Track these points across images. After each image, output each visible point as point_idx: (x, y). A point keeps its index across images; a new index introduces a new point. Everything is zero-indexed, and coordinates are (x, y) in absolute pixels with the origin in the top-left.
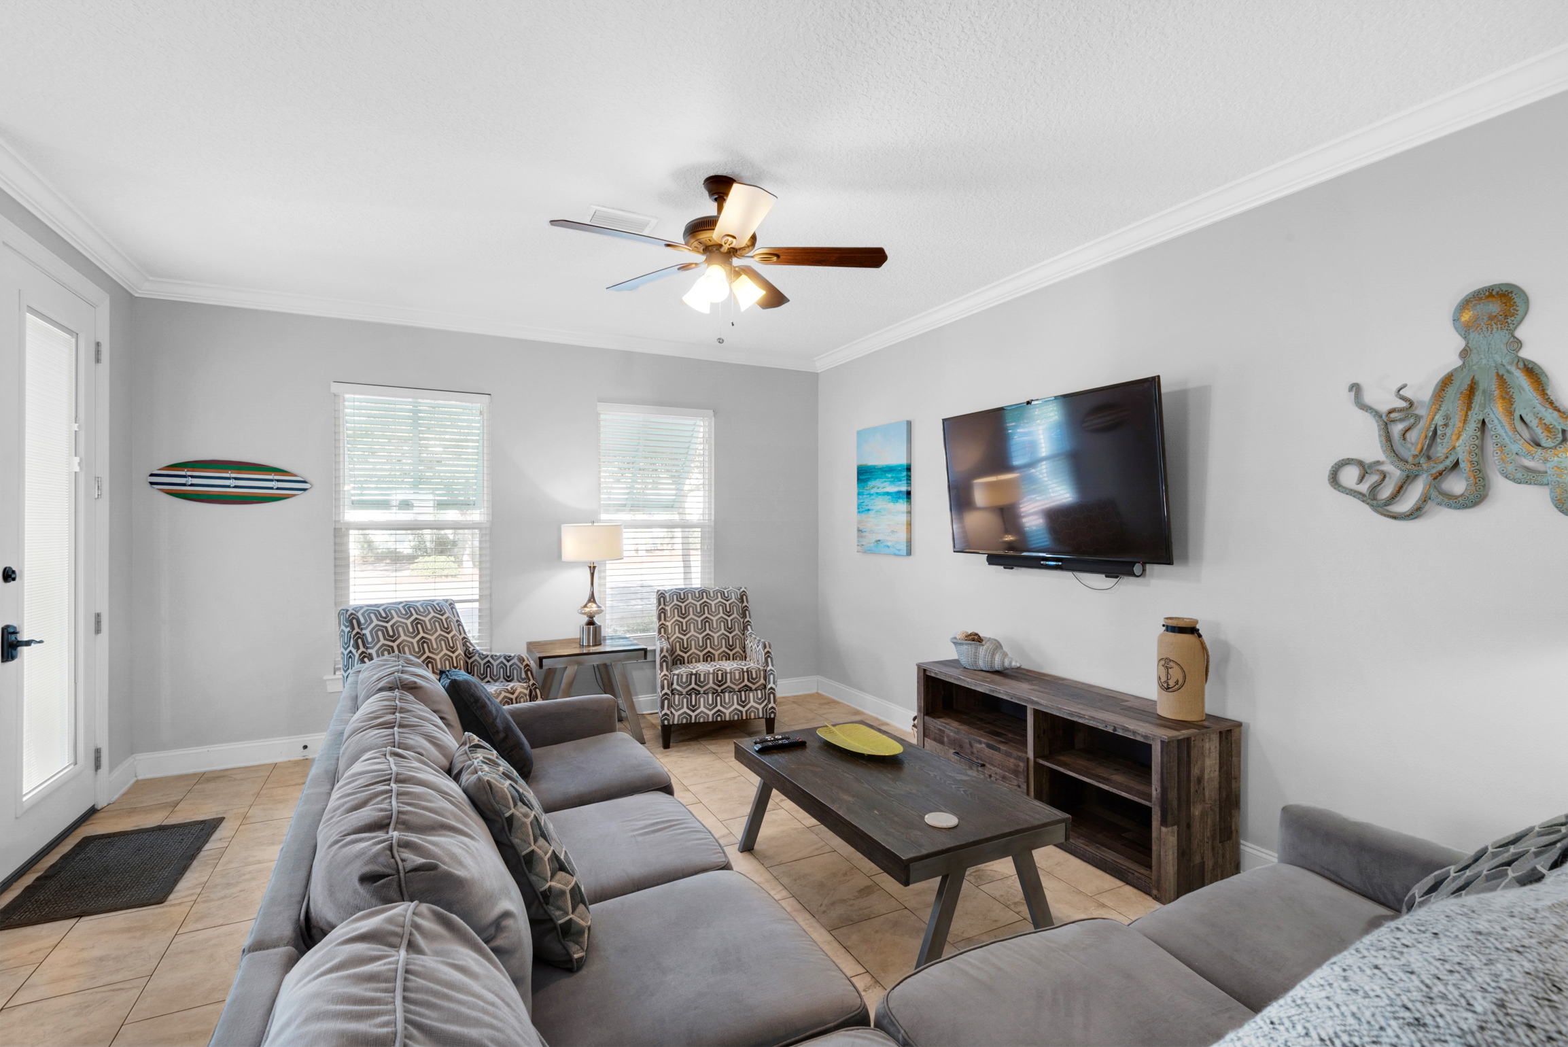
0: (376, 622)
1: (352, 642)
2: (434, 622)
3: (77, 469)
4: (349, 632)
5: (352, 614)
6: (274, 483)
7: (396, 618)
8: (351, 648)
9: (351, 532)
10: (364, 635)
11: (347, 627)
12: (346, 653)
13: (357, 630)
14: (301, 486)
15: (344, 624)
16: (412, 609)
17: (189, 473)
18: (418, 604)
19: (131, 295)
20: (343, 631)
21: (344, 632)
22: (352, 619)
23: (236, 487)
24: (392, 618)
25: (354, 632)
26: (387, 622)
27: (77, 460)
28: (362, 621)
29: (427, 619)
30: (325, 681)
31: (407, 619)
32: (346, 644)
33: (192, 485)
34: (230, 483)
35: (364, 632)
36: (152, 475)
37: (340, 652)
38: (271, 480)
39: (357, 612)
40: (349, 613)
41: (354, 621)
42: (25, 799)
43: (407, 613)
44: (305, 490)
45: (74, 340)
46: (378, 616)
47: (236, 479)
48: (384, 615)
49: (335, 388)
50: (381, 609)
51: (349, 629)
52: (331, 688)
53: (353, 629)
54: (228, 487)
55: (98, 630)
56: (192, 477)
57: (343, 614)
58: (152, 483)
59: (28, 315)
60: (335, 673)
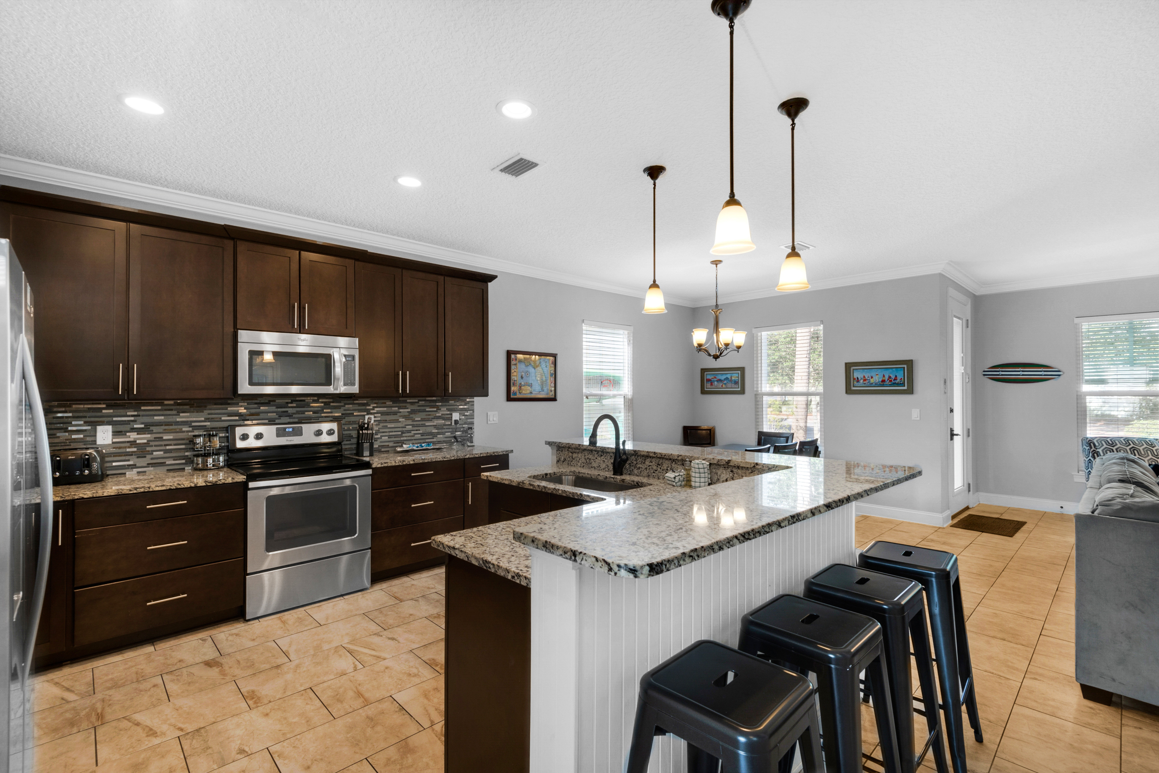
0: (1105, 446)
1: (1091, 454)
2: (1147, 451)
3: (963, 372)
4: (1088, 449)
5: (1090, 440)
6: (1042, 372)
7: (1119, 445)
8: (1090, 458)
9: (1087, 397)
10: (1098, 452)
11: (1087, 446)
12: (1087, 460)
13: (1093, 449)
14: (1058, 374)
15: (1085, 445)
16: (1130, 442)
17: (1001, 370)
18: (1135, 440)
19: (975, 295)
20: (1084, 448)
21: (1086, 449)
22: (1090, 443)
23: (1023, 375)
24: (1116, 445)
25: (1092, 450)
26: (1113, 447)
27: (963, 367)
28: (1097, 444)
29: (1141, 448)
30: (1073, 475)
31: (1127, 446)
32: (1087, 455)
33: (1002, 375)
34: (1020, 373)
35: (1098, 450)
36: (984, 371)
37: (1083, 459)
38: (1041, 371)
39: (1093, 440)
40: (1088, 440)
41: (1092, 444)
42: (955, 491)
43: (1126, 443)
44: (1059, 375)
45: (961, 321)
46: (1107, 442)
47: (1023, 371)
48: (1111, 443)
49: (1077, 321)
50: (1108, 440)
51: (1088, 448)
52: (1077, 479)
53: (1091, 448)
54: (1019, 375)
55: (969, 436)
56: (1002, 371)
57: (1085, 440)
58: (984, 375)
59: (954, 318)
60: (1078, 472)
